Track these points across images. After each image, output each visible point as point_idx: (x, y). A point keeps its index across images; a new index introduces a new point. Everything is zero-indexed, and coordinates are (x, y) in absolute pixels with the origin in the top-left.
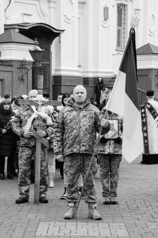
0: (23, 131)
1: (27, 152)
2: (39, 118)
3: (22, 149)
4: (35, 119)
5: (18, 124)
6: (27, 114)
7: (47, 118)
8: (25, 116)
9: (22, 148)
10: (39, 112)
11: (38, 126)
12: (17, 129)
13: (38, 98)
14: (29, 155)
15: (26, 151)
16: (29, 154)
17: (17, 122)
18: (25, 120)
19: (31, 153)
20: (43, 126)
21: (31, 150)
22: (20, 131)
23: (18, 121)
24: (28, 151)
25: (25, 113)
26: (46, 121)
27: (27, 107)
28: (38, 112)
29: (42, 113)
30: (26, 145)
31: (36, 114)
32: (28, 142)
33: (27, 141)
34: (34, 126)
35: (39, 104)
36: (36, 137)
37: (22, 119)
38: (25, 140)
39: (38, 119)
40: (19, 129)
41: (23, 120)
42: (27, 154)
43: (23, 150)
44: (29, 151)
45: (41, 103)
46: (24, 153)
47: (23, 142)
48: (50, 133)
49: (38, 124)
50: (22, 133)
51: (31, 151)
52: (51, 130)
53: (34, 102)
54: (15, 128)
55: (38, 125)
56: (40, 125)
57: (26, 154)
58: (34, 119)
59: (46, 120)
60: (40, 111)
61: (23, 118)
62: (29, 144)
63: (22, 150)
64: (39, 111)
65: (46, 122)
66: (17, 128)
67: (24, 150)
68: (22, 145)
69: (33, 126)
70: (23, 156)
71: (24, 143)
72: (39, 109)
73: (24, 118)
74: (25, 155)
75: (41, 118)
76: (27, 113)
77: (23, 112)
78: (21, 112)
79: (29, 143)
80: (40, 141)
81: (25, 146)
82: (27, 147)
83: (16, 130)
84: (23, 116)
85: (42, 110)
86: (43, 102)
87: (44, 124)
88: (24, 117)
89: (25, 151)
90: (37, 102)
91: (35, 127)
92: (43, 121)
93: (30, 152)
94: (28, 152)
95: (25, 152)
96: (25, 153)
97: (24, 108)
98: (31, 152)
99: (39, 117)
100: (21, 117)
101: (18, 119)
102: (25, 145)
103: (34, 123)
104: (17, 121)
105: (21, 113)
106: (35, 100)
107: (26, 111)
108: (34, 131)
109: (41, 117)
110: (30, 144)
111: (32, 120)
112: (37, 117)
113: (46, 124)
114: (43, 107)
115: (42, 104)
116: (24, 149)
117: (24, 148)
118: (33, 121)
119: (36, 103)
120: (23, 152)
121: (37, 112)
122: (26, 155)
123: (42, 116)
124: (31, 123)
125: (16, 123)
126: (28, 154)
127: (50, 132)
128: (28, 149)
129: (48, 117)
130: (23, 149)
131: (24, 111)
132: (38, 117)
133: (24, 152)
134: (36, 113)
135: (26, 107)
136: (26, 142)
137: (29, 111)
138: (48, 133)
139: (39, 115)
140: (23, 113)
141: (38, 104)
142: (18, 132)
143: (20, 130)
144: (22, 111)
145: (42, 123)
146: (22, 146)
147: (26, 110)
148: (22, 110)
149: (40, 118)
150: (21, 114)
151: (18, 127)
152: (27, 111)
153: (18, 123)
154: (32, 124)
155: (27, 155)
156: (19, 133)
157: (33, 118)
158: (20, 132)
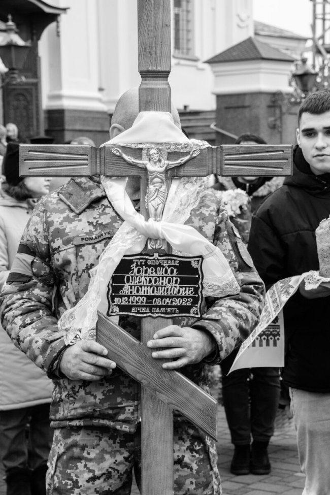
0: (57, 345)
1: (100, 459)
2: (156, 255)
3: (69, 441)
4: (131, 262)
5: (37, 291)
6: (91, 232)
7: (204, 253)
8: (78, 242)
9: (66, 437)
10: (151, 220)
11: (150, 307)
12: (25, 326)
13: (140, 129)
14: (111, 481)
15: (92, 455)
16: (114, 473)
17: (30, 278)
18: (82, 266)
19: (122, 468)
20: (177, 302)
21: (123, 445)
22: (40, 343)
23: (36, 275)
24: (107, 456)
25: (81, 227)
26: (195, 271)
27: (90, 189)
28: (147, 217)
29: (171, 221)
30: (95, 422)
31: (133, 231)
32: (106, 405)
33: (100, 396)
34: (122, 308)
35: (150, 167)
36: (138, 377)
37: (67, 263)
38: (87, 393)
39: (146, 265)
40: (39, 330)
41: (72, 269)
42: (97, 473)
43: (76, 451)
44: (113, 454)
45: (165, 162)
46: (80, 465)
47: (77, 405)
48: (227, 335)
49: (150, 293)
50: (55, 359)
51: (126, 454)
52: (236, 315)
53: (120, 157)
54: (19, 321)
55: (150, 298)
56: (162, 297)
57: (93, 471)
58: (124, 266)
59: (194, 265)
60: (159, 215)
61: (72, 257)
62: (112, 418)
63: (69, 448)
64: (152, 210)
65: (196, 281)
66: (28, 320)
67: (83, 448)
68: (71, 420)
69: (117, 309)
70: (76, 484)
71: (80, 411)
72: (153, 203)
73: (77, 255)
74: (88, 481)
75: (168, 253)
76: (90, 223)
77: (67, 219)
78: (57, 219)
79: (110, 412)
80: (163, 397)
81: (89, 429)
82: (102, 433)
83: (23, 333)
84: (66, 243)
85: (172, 205)
86: (172, 155)
87: (187, 291)
88: (73, 250)
89: (85, 454)
90: (139, 157)
91: (133, 313)
92: (179, 272)
93: (120, 458)
94: (109, 462)
95: (90, 460)
96: (90, 465)
97: (71, 195)
98: (126, 459)
99: (156, 250)
100: (58, 250)
101: (38, 261)
102: (89, 423)
103: (127, 286)
104: (29, 273)
105: (56, 225)
106: (123, 148)
107: (84, 210)
108: (124, 339)
109: (164, 247)
110: (122, 417)
111: (111, 273)
112: (138, 249)
113: (196, 290)
114: (175, 185)
115: (166, 171)
116: (81, 443)
117: (78, 438)
118: (114, 279)
119: (130, 164)
120: (71, 459)
121: (139, 219)
122: (93, 479)
123: (174, 241)
124: (104, 289)
125: (21, 290)
126: (108, 476)
127: (226, 331)
128: (104, 443)
129: (207, 248)
130: (75, 445)
131: (72, 215)
132: (146, 253)
133: (79, 459)
134: (135, 228)
135: (85, 190)
136: (95, 405)
137: (104, 213)
138: (218, 336)
139: (150, 238)
140: (65, 224)
141: (145, 169)
142: (34, 346)
143: (45, 333)
144: (62, 212)
145: (175, 288)
146: (68, 423)
147: (86, 205)
148: (62, 206)
149: (163, 254)
150: (59, 233)
151: (33, 316)
152: (89, 212)
153: (35, 285)
154: (113, 298)
155: (99, 478)
156: (37, 352)
157: (117, 261)
158: (44, 350)
